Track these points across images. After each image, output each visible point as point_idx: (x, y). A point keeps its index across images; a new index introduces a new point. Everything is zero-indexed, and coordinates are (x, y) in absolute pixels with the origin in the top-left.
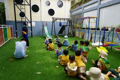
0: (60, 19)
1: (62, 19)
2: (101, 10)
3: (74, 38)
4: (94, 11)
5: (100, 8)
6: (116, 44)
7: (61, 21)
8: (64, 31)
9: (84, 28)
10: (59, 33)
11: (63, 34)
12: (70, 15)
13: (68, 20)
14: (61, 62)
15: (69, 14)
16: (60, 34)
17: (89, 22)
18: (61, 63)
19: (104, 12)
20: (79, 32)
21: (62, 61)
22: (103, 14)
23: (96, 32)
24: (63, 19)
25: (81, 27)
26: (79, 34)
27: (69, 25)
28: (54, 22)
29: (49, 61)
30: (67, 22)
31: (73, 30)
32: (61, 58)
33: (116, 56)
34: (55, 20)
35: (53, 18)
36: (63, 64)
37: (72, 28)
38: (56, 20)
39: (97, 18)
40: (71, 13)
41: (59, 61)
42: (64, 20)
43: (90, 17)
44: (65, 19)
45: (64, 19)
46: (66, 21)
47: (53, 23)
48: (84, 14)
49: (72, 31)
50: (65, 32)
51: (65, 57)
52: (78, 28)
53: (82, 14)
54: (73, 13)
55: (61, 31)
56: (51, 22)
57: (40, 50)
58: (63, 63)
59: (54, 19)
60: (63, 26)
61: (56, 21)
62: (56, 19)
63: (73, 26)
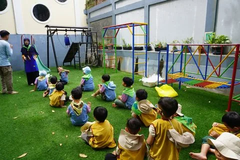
0: (65, 29)
1: (69, 29)
2: (151, 8)
3: (101, 69)
4: (138, 11)
5: (149, 6)
6: (188, 76)
7: (68, 33)
8: (77, 55)
9: (120, 48)
10: (65, 61)
11: (75, 62)
12: (87, 20)
13: (83, 31)
14: (91, 139)
15: (84, 17)
16: (69, 63)
17: (133, 35)
18: (90, 143)
19: (157, 15)
20: (108, 55)
21: (93, 137)
22: (157, 17)
23: (146, 54)
24: (72, 29)
25: (112, 46)
26: (110, 60)
27: (87, 41)
28: (51, 36)
29: (57, 141)
30: (82, 36)
31: (96, 52)
32: (89, 130)
33: (193, 102)
34: (52, 32)
35: (47, 26)
36: (96, 146)
37: (94, 49)
38: (57, 30)
39: (147, 25)
40: (87, 14)
41: (86, 139)
42: (75, 31)
43: (134, 24)
44: (77, 29)
45: (74, 29)
46: (79, 33)
47: (50, 38)
48: (117, 17)
49: (95, 54)
50: (79, 58)
51: (99, 126)
52: (107, 48)
53: (113, 17)
54: (93, 16)
55: (70, 57)
56: (44, 35)
57: (25, 110)
58: (96, 142)
59: (51, 28)
60: (73, 44)
61: (55, 33)
62: (55, 29)
63: (97, 43)
